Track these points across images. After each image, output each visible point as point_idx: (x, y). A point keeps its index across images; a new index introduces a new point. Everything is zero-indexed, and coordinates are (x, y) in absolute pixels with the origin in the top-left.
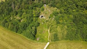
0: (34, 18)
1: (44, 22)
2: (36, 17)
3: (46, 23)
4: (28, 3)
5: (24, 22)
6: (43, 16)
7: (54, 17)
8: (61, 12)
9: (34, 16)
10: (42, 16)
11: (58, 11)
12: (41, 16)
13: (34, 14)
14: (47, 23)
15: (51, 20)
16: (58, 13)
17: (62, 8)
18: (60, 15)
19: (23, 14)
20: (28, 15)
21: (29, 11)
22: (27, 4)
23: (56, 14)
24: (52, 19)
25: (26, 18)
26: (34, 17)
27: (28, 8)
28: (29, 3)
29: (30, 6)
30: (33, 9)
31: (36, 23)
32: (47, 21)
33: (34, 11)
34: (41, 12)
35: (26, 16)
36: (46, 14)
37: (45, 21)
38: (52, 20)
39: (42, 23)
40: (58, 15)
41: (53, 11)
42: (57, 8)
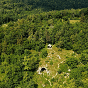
0: (26, 74)
1: (47, 83)
2: (29, 70)
3: (52, 84)
4: (13, 41)
5: (3, 81)
6: (45, 67)
7: (69, 70)
8: (84, 59)
9: (26, 68)
10: (43, 69)
11: (78, 57)
12: (40, 69)
13: (25, 63)
14: (55, 84)
15: (63, 78)
16: (77, 63)
17: (85, 51)
18: (81, 65)
19: (2, 63)
20: (13, 67)
21: (15, 57)
22: (12, 43)
23: (72, 64)
24: (65, 75)
25: (6, 72)
26: (26, 70)
27: (13, 52)
28: (16, 42)
29: (19, 47)
30: (23, 52)
31: (30, 85)
32: (53, 80)
33: (25, 57)
34: (40, 61)
35: (7, 67)
36: (51, 63)
37: (49, 80)
38: (65, 77)
39: (44, 86)
40: (78, 66)
41: (67, 57)
42: (76, 51)
